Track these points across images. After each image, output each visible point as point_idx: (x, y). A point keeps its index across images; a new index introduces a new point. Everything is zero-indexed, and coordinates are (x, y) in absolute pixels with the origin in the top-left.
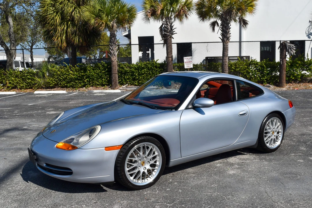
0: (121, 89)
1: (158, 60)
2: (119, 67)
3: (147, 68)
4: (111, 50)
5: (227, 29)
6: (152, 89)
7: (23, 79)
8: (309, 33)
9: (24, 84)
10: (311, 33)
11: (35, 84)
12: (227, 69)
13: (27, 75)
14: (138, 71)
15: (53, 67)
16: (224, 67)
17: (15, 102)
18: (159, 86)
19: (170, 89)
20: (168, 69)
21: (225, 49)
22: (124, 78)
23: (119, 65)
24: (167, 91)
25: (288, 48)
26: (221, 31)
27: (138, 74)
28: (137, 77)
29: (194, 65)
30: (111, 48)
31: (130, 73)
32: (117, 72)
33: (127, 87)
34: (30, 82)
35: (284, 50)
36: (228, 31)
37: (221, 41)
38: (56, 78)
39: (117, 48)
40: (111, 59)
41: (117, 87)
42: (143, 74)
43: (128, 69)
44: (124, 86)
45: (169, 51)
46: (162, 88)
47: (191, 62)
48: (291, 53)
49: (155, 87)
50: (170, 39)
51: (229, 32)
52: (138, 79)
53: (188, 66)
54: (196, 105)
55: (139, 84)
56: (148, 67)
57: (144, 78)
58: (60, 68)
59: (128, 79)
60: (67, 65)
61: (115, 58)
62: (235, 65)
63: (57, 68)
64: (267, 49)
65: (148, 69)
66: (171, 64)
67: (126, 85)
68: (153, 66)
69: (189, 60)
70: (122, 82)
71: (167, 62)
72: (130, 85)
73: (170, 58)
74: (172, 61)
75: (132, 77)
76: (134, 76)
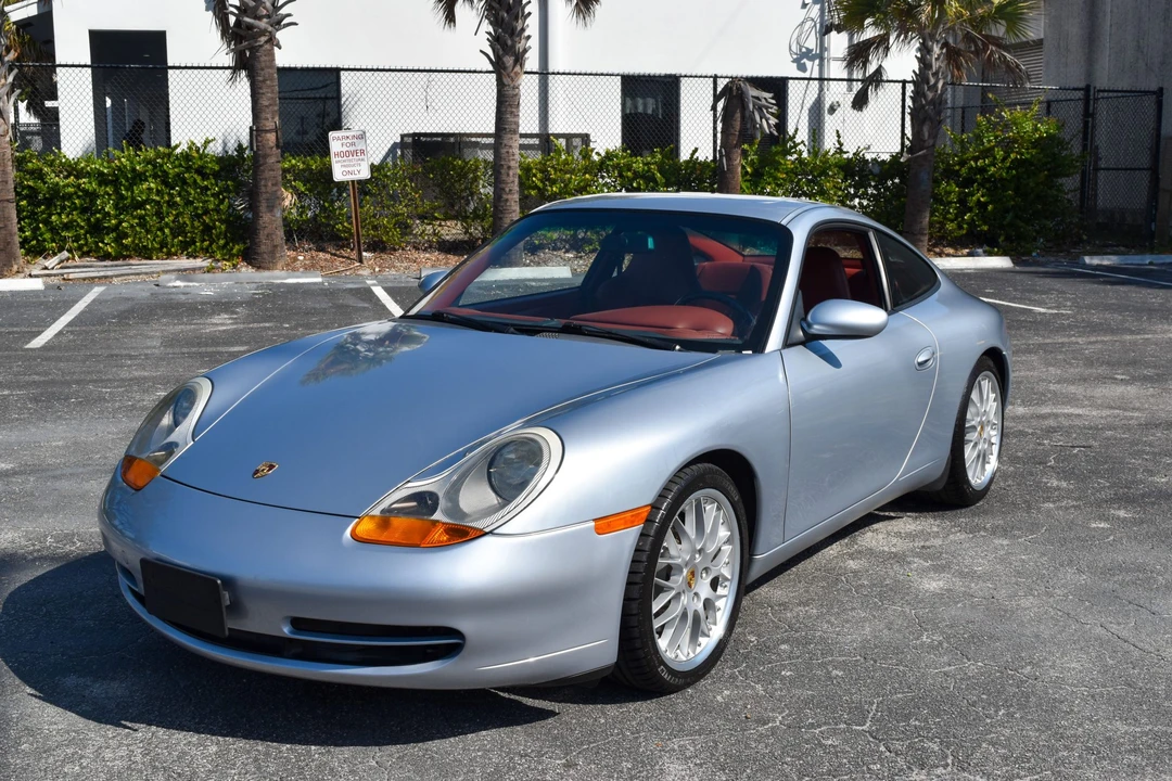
0: (37, 276)
1: (211, 140)
2: (18, 170)
3: (155, 176)
5: (517, 19)
6: (185, 270)
8: (800, 50)
10: (807, 49)
12: (516, 188)
14: (117, 191)
16: (504, 177)
19: (268, 269)
20: (263, 183)
21: (506, 103)
22: (47, 222)
23: (19, 163)
24: (264, 281)
25: (751, 106)
26: (491, 23)
27: (116, 207)
28: (113, 221)
29: (373, 168)
31: (77, 201)
32: (12, 195)
33: (65, 264)
35: (735, 112)
36: (519, 29)
37: (491, 68)
41: (15, 268)
42: (141, 205)
43: (66, 181)
44: (45, 258)
45: (266, 103)
46: (235, 266)
47: (362, 152)
48: (761, 126)
49: (198, 262)
50: (267, 46)
51: (523, 30)
52: (116, 228)
53: (347, 169)
54: (817, 329)
55: (121, 252)
56: (165, 171)
59: (67, 227)
61: (1, 129)
62: (542, 171)
64: (645, 106)
65: (165, 183)
66: (275, 163)
67: (59, 255)
68: (188, 169)
69: (353, 144)
70: (38, 241)
71: (258, 149)
72: (77, 257)
73: (268, 135)
74: (278, 146)
75: (89, 220)
76: (95, 214)
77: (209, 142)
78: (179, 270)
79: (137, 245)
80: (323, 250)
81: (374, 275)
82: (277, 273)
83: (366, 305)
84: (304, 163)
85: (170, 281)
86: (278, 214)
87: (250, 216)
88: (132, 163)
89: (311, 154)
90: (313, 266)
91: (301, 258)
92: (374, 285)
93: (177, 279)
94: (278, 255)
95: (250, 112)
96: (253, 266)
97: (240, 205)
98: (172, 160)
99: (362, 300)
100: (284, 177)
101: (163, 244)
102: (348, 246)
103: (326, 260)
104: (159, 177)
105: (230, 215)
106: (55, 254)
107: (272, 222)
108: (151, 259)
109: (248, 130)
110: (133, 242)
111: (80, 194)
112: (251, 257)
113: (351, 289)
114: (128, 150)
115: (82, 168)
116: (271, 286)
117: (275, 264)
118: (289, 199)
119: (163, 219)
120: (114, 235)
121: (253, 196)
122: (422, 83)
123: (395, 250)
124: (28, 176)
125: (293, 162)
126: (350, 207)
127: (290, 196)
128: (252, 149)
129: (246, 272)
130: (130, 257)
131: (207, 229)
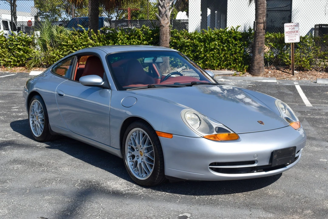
1: (239, 26)
2: (172, 36)
3: (218, 39)
4: (161, 7)
6: (226, 75)
7: (9, 49)
9: (12, 59)
11: (30, 59)
13: (17, 43)
14: (205, 45)
15: (61, 32)
17: (4, 90)
18: (238, 70)
19: (257, 76)
20: (257, 43)
23: (172, 34)
24: (254, 81)
27: (204, 50)
28: (203, 55)
29: (301, 37)
30: (162, 4)
31: (191, 48)
32: (168, 45)
33: (184, 71)
34: (22, 56)
38: (64, 51)
39: (171, 4)
40: (160, 23)
42: (212, 50)
43: (187, 41)
44: (178, 68)
45: (260, 12)
46: (244, 74)
47: (297, 32)
49: (231, 72)
52: (203, 58)
53: (290, 38)
55: (204, 67)
56: (222, 38)
57: (213, 57)
58: (73, 34)
60: (83, 30)
61: (166, 22)
63: (66, 34)
65: (221, 42)
66: (263, 35)
67: (182, 67)
68: (230, 37)
69: (294, 28)
70: (176, 62)
71: (256, 30)
72: (188, 69)
73: (261, 25)
74: (264, 29)
75: (194, 54)
76: (196, 53)
77: (238, 27)
78: (224, 75)
79: (210, 64)
80: (278, 69)
81: (298, 80)
82: (260, 77)
83: (291, 93)
84: (274, 35)
85: (219, 79)
86: (262, 55)
87: (252, 55)
88: (210, 34)
89: (277, 32)
90: (274, 75)
91: (270, 72)
92: (297, 84)
93: (222, 78)
94: (261, 71)
95: (255, 16)
96: (251, 74)
97: (248, 51)
98: (225, 34)
99: (290, 90)
100: (266, 41)
101: (219, 65)
102: (288, 68)
103: (279, 73)
104: (220, 40)
105: (244, 55)
106: (181, 67)
107: (259, 58)
108: (214, 70)
109: (253, 23)
110: (209, 63)
111: (192, 45)
112: (250, 71)
113: (287, 86)
114: (210, 30)
115: (193, 36)
116: (256, 83)
117: (259, 74)
118: (267, 49)
119: (220, 55)
120: (202, 60)
121: (253, 48)
122: (324, 4)
123: (308, 71)
124: (174, 39)
125: (270, 35)
126: (291, 53)
127: (267, 48)
128: (254, 30)
129: (248, 76)
130: (207, 69)
131: (235, 60)
